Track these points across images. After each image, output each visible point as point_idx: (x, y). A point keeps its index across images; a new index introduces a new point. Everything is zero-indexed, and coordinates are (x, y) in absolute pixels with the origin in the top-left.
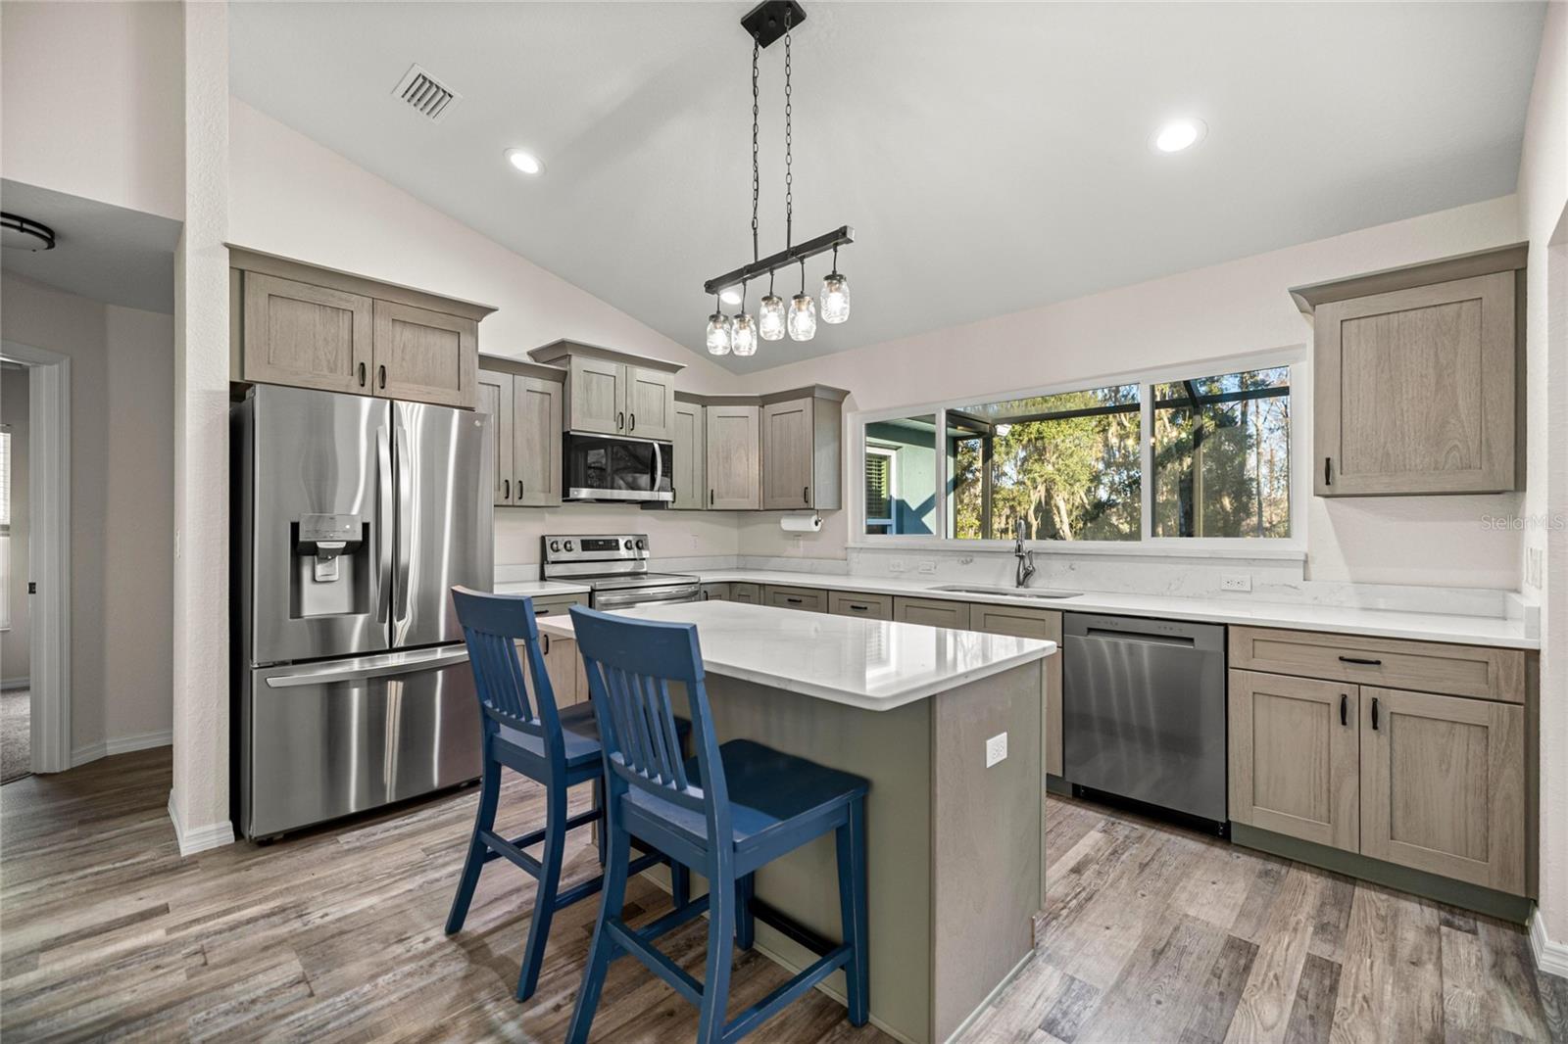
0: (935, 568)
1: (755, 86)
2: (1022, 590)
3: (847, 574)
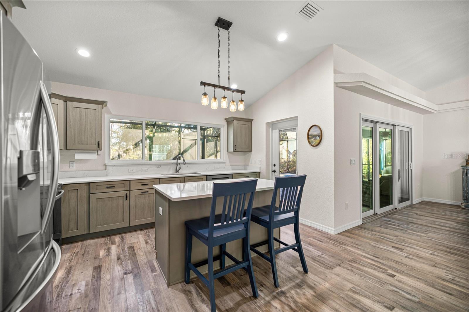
0: (148, 170)
2: (177, 173)
3: (107, 176)
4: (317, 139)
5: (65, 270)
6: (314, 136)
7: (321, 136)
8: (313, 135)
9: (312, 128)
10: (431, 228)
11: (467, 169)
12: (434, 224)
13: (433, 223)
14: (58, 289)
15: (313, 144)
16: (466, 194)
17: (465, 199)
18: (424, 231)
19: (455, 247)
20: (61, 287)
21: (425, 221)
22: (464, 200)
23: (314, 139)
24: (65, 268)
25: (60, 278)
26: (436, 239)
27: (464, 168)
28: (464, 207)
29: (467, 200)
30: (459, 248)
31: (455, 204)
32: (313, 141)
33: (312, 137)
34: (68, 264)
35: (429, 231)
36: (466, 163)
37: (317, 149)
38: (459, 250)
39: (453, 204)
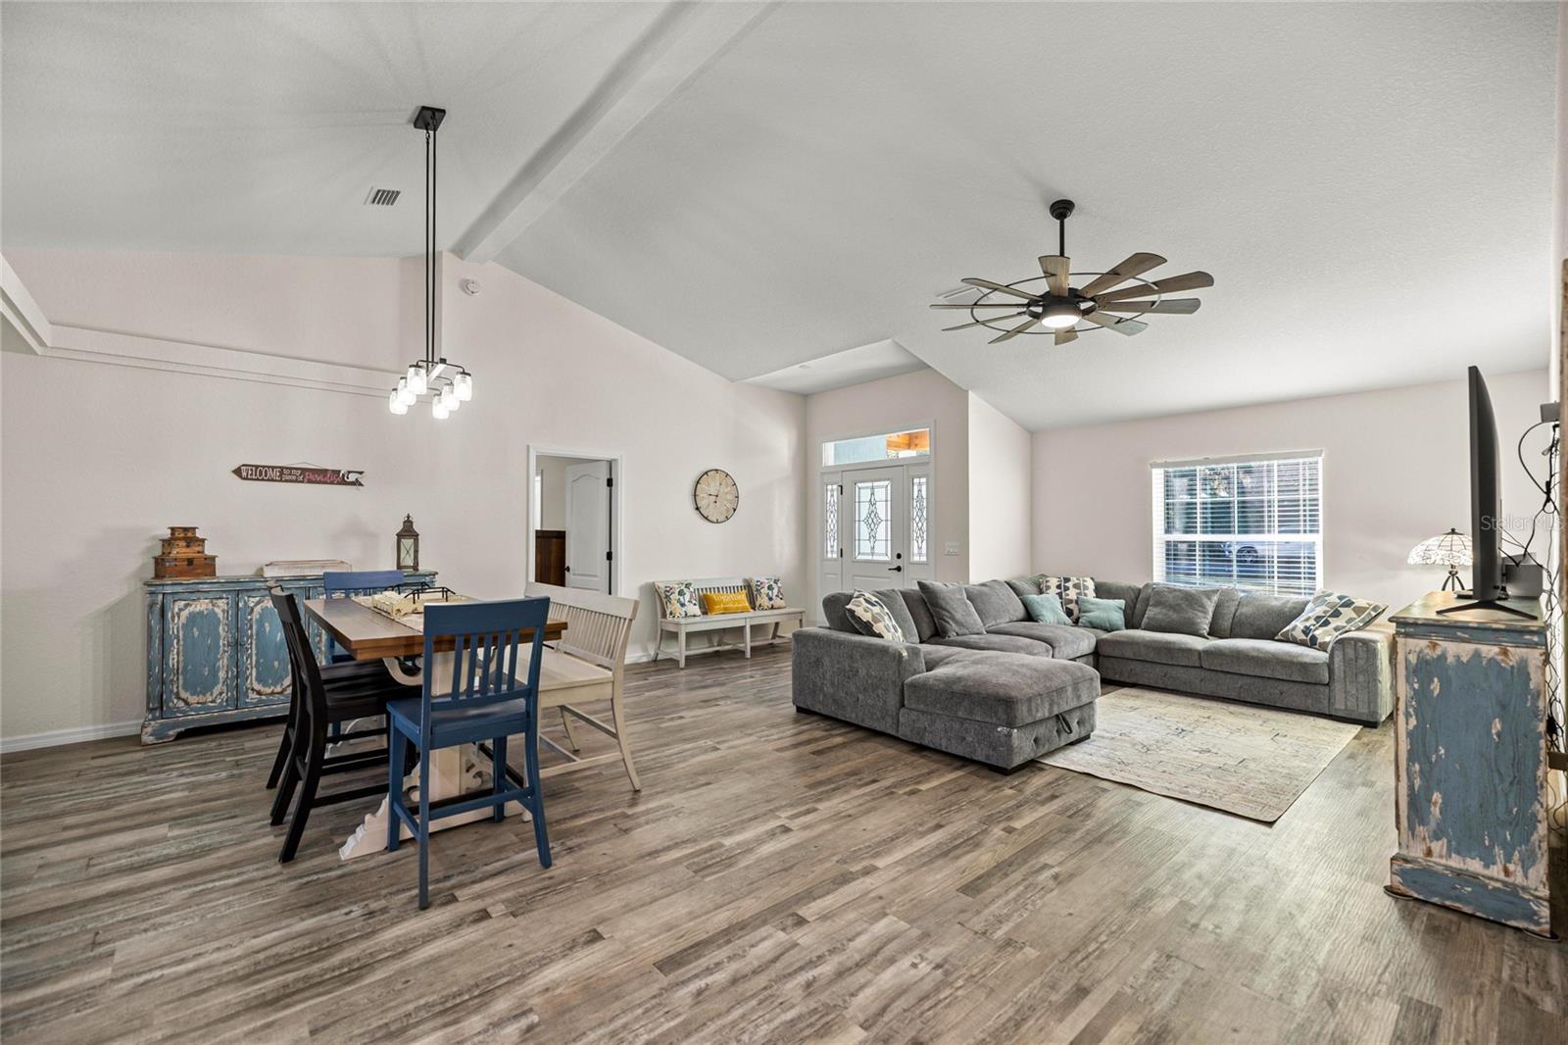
10: (103, 909)
11: (164, 594)
12: (105, 876)
13: (94, 871)
16: (158, 687)
17: (156, 705)
18: (84, 949)
19: (258, 952)
21: (53, 876)
22: (150, 710)
26: (165, 960)
27: (153, 589)
28: (151, 738)
29: (162, 708)
30: (274, 950)
31: (109, 734)
35: (106, 929)
36: (156, 570)
38: (281, 963)
39: (101, 736)
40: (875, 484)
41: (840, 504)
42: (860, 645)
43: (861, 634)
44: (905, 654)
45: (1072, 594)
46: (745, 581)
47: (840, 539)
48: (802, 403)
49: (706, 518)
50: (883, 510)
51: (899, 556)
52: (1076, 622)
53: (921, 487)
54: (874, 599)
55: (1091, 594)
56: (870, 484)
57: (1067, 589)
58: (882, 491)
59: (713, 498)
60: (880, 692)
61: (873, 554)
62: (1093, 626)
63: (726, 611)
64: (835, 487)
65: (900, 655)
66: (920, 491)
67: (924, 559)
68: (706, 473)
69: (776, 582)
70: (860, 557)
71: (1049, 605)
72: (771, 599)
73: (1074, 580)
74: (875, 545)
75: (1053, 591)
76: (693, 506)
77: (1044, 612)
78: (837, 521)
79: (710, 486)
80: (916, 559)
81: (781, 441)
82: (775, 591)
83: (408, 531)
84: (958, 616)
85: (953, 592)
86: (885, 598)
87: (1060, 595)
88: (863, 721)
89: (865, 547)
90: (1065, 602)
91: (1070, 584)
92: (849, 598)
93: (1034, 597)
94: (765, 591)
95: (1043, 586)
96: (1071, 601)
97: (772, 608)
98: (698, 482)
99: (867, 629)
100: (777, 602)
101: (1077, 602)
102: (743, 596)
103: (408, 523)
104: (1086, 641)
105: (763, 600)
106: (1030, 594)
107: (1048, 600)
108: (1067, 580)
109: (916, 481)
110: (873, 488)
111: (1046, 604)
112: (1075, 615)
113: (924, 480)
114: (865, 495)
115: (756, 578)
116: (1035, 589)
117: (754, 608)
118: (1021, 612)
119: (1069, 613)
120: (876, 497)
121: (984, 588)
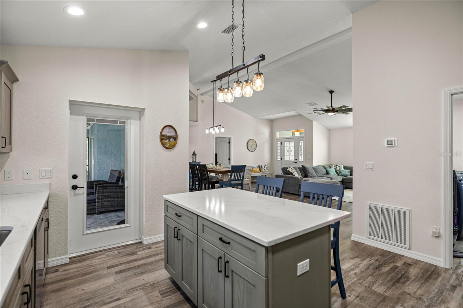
1: (244, 14)
4: (172, 141)
5: (381, 270)
6: (169, 138)
7: (175, 138)
8: (166, 136)
9: (165, 128)
14: (392, 260)
15: (167, 146)
20: (390, 260)
23: (167, 140)
24: (381, 271)
25: (388, 266)
32: (166, 143)
33: (165, 138)
34: (376, 273)
37: (171, 152)
40: (290, 142)
41: (281, 147)
42: (291, 177)
43: (290, 175)
44: (300, 178)
45: (338, 168)
46: (258, 165)
47: (281, 155)
48: (271, 122)
49: (250, 151)
50: (292, 148)
51: (296, 160)
52: (338, 175)
53: (301, 143)
54: (293, 168)
55: (342, 169)
56: (289, 142)
57: (337, 167)
58: (292, 144)
59: (251, 146)
60: (295, 186)
61: (289, 159)
62: (342, 175)
63: (255, 172)
64: (280, 143)
65: (299, 178)
66: (301, 144)
67: (302, 160)
68: (250, 140)
69: (266, 166)
70: (286, 160)
71: (332, 171)
72: (265, 170)
73: (338, 165)
74: (290, 157)
75: (333, 168)
76: (246, 148)
77: (331, 172)
78: (280, 151)
79: (250, 143)
80: (300, 160)
81: (266, 131)
82: (266, 168)
83: (194, 154)
84: (310, 172)
85: (309, 167)
86: (295, 168)
87: (335, 169)
88: (291, 192)
89: (288, 157)
90: (336, 170)
91: (337, 166)
92: (287, 168)
93: (329, 169)
94: (263, 168)
95: (331, 167)
96: (338, 170)
97: (265, 172)
98: (248, 142)
99: (292, 174)
100: (266, 170)
101: (339, 170)
102: (258, 169)
103: (194, 152)
104: (340, 179)
105: (263, 170)
106: (328, 168)
107: (332, 170)
108: (337, 165)
109: (300, 142)
110: (289, 143)
111: (331, 171)
112: (338, 173)
113: (302, 141)
114: (288, 145)
115: (261, 165)
116: (329, 167)
117: (261, 172)
118: (325, 172)
119: (337, 173)
120: (290, 146)
121: (316, 167)
